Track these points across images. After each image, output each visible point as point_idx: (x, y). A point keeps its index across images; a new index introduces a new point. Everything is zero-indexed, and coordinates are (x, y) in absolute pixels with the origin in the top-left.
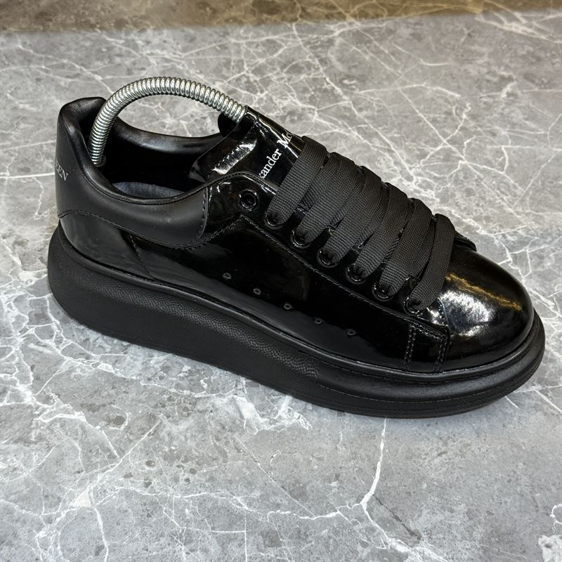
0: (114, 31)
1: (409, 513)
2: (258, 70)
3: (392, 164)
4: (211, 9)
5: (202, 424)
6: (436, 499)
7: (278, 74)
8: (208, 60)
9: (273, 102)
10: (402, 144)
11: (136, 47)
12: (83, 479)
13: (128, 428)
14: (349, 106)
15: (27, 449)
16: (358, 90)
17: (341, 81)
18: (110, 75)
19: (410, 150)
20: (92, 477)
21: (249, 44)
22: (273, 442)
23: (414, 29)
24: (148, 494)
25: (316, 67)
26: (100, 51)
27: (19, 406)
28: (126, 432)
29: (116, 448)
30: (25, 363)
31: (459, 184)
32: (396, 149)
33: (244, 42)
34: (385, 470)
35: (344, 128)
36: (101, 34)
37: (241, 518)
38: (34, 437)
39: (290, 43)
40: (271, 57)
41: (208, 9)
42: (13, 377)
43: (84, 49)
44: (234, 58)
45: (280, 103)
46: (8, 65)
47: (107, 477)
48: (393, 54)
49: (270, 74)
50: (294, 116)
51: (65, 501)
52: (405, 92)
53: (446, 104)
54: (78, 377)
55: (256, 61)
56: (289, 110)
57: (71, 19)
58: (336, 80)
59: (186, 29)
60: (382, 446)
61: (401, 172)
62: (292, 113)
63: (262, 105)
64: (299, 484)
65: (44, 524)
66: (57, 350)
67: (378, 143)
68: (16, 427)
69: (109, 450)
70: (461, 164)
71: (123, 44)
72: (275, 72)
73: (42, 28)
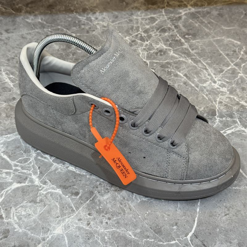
0: (82, 13)
1: (210, 243)
2: (146, 31)
3: (207, 75)
4: (126, 3)
5: (114, 197)
6: (223, 237)
7: (155, 33)
8: (123, 27)
9: (152, 46)
10: (212, 66)
11: (91, 21)
12: (59, 221)
13: (81, 197)
14: (188, 48)
15: (35, 205)
16: (192, 40)
17: (184, 36)
18: (79, 33)
19: (215, 68)
20: (64, 220)
21: (142, 19)
22: (147, 206)
23: (219, 11)
24: (89, 229)
25: (173, 29)
26: (75, 22)
27: (32, 186)
28: (80, 199)
29: (75, 206)
30: (36, 166)
31: (239, 85)
32: (209, 68)
33: (140, 18)
34: (199, 221)
35: (185, 58)
36: (76, 15)
37: (131, 242)
38: (38, 200)
39: (161, 19)
40: (152, 25)
41: (124, 3)
42: (30, 172)
43: (68, 22)
44: (135, 25)
45: (155, 46)
46: (34, 29)
47: (70, 220)
48: (209, 23)
49: (151, 33)
50: (162, 52)
51: (51, 231)
52: (214, 41)
53: (233, 47)
54: (59, 173)
55: (145, 27)
56: (159, 49)
57: (63, 8)
58: (182, 35)
59: (114, 12)
60: (198, 210)
61: (211, 79)
62: (161, 51)
63: (147, 47)
64: (158, 227)
65: (41, 241)
66: (50, 160)
67: (200, 65)
68: (31, 195)
69: (72, 207)
70: (240, 76)
71: (85, 19)
72: (154, 32)
73: (50, 12)
